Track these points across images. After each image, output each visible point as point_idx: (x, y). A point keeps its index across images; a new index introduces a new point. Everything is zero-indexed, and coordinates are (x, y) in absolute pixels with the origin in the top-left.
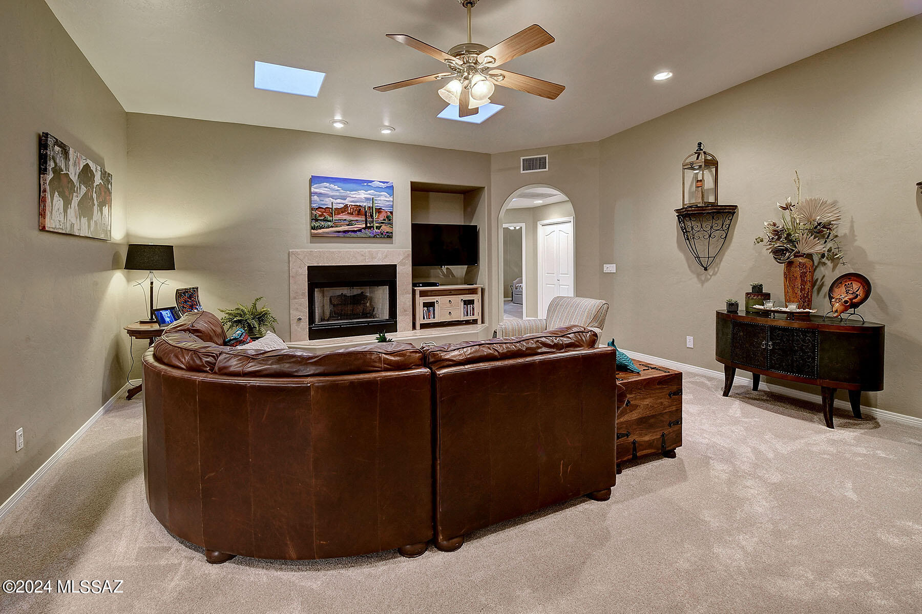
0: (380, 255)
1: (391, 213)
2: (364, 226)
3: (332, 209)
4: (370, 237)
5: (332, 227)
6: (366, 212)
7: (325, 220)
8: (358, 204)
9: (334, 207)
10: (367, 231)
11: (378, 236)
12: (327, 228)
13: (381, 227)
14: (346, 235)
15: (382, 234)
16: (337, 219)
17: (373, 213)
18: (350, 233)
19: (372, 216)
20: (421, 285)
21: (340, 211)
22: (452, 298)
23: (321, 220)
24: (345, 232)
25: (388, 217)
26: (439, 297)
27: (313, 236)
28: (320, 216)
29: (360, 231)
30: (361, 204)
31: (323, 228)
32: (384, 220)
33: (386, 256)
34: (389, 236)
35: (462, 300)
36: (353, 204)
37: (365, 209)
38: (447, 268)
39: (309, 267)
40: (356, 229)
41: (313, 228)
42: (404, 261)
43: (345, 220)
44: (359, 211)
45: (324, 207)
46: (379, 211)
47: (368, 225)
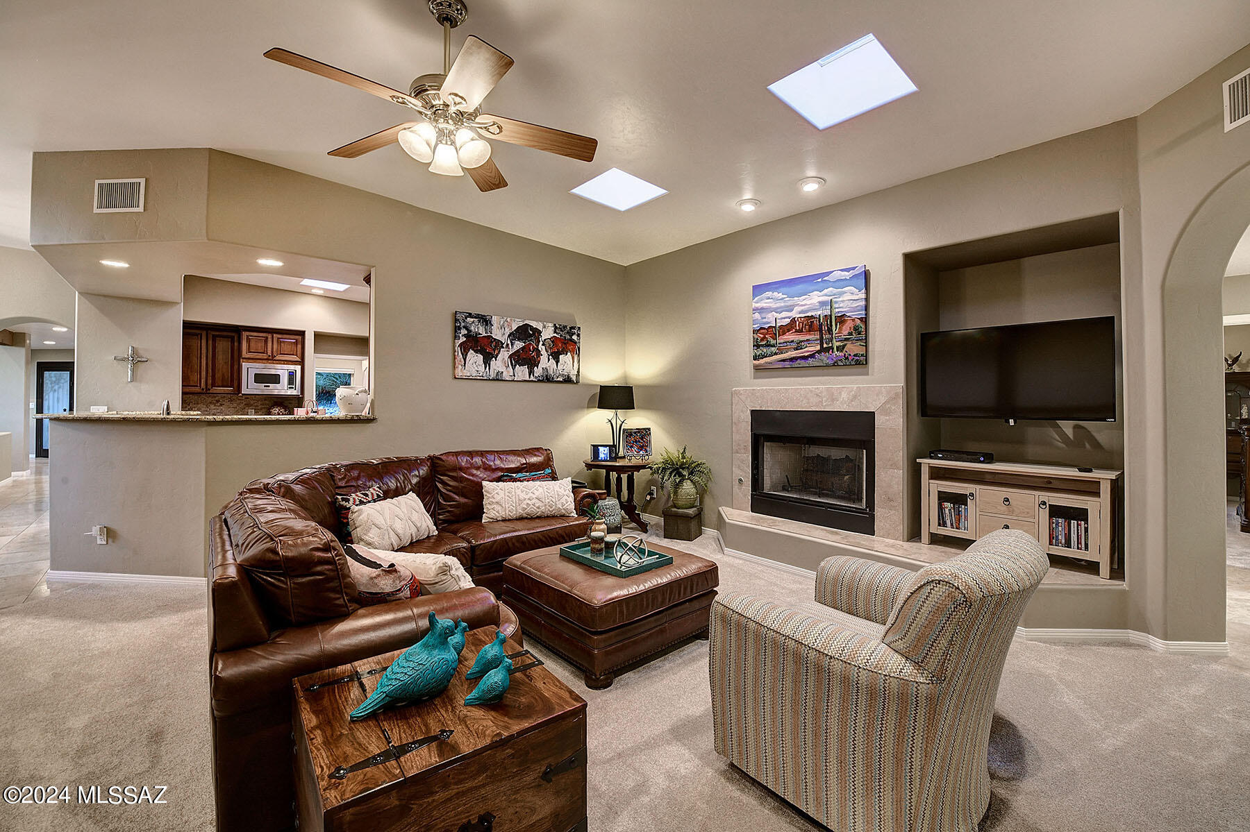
0: (844, 395)
1: (865, 320)
2: (818, 348)
3: (775, 327)
4: (827, 366)
5: (776, 354)
6: (821, 325)
7: (768, 345)
8: (809, 314)
9: (778, 325)
10: (824, 357)
11: (840, 363)
12: (770, 356)
13: (844, 346)
14: (795, 365)
15: (847, 358)
16: (782, 341)
17: (831, 326)
18: (799, 361)
19: (830, 331)
20: (940, 456)
21: (784, 329)
22: (1015, 494)
23: (762, 346)
24: (792, 359)
25: (856, 329)
26: (978, 487)
27: (757, 368)
28: (762, 340)
29: (812, 356)
30: (813, 314)
31: (766, 357)
32: (850, 334)
33: (855, 397)
34: (861, 362)
35: (1044, 503)
36: (803, 315)
37: (820, 322)
38: (1076, 427)
39: (752, 411)
40: (806, 354)
41: (755, 358)
42: (888, 406)
43: (792, 341)
44: (809, 324)
45: (766, 326)
46: (841, 319)
47: (825, 346)
